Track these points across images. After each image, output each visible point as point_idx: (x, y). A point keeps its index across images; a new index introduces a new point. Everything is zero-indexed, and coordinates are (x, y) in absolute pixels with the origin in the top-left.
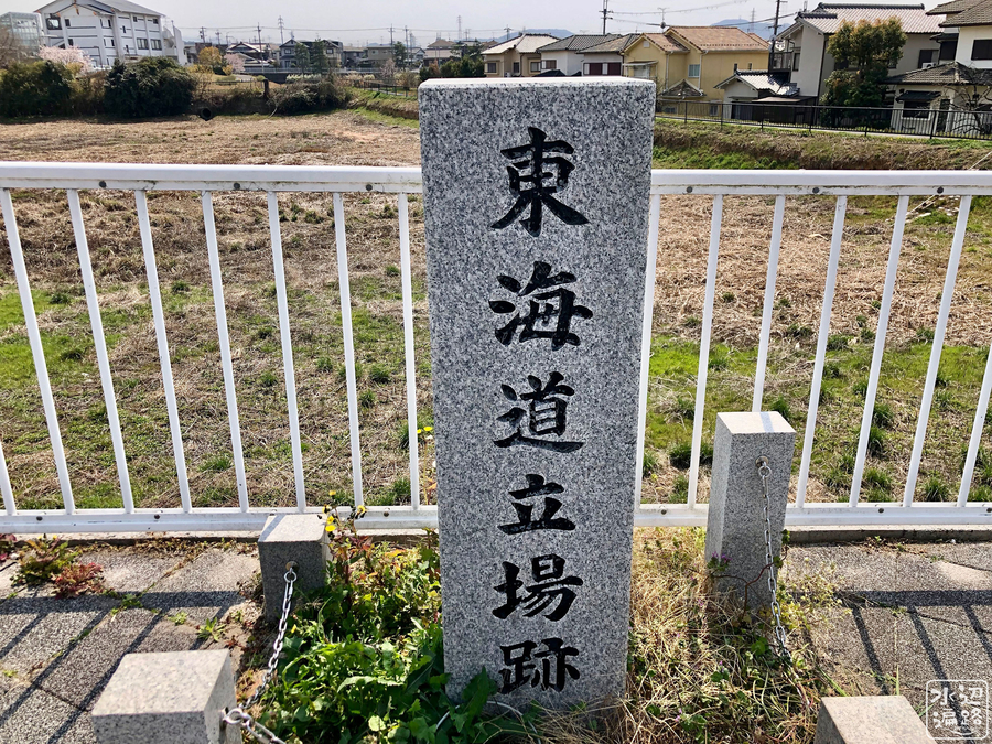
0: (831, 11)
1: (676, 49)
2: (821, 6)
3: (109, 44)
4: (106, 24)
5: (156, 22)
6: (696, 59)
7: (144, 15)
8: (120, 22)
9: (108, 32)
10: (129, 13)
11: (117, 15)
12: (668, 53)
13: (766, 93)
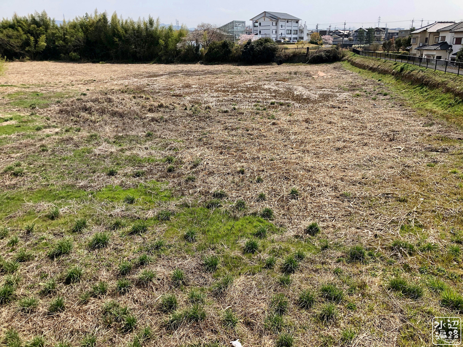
3: (274, 32)
4: (274, 24)
5: (297, 22)
7: (292, 20)
8: (280, 23)
9: (275, 28)
10: (285, 19)
11: (280, 20)
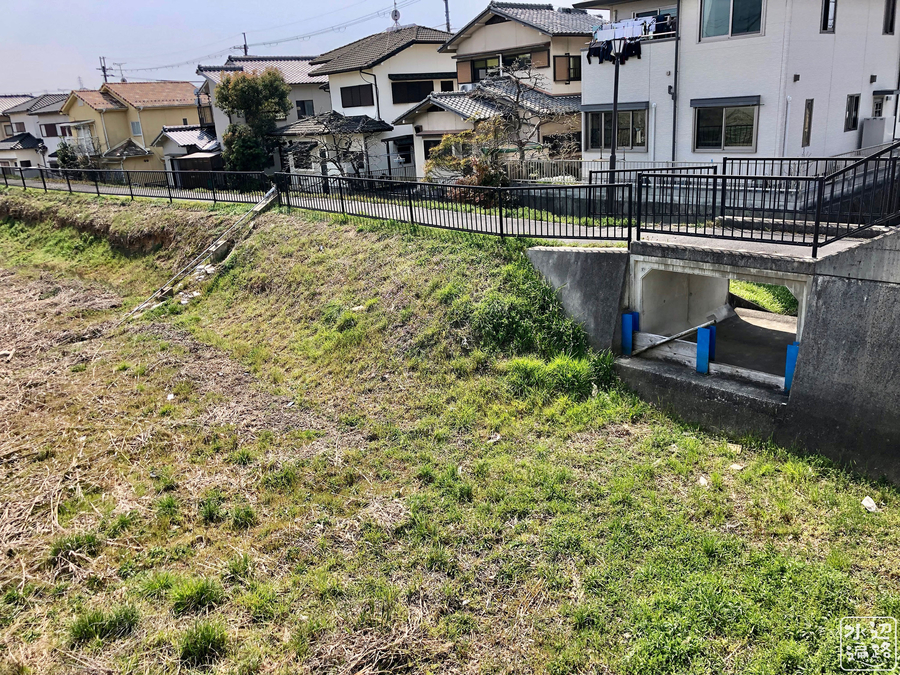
0: (238, 64)
1: (110, 106)
2: (231, 59)
6: (135, 116)
12: (100, 112)
13: (192, 148)
